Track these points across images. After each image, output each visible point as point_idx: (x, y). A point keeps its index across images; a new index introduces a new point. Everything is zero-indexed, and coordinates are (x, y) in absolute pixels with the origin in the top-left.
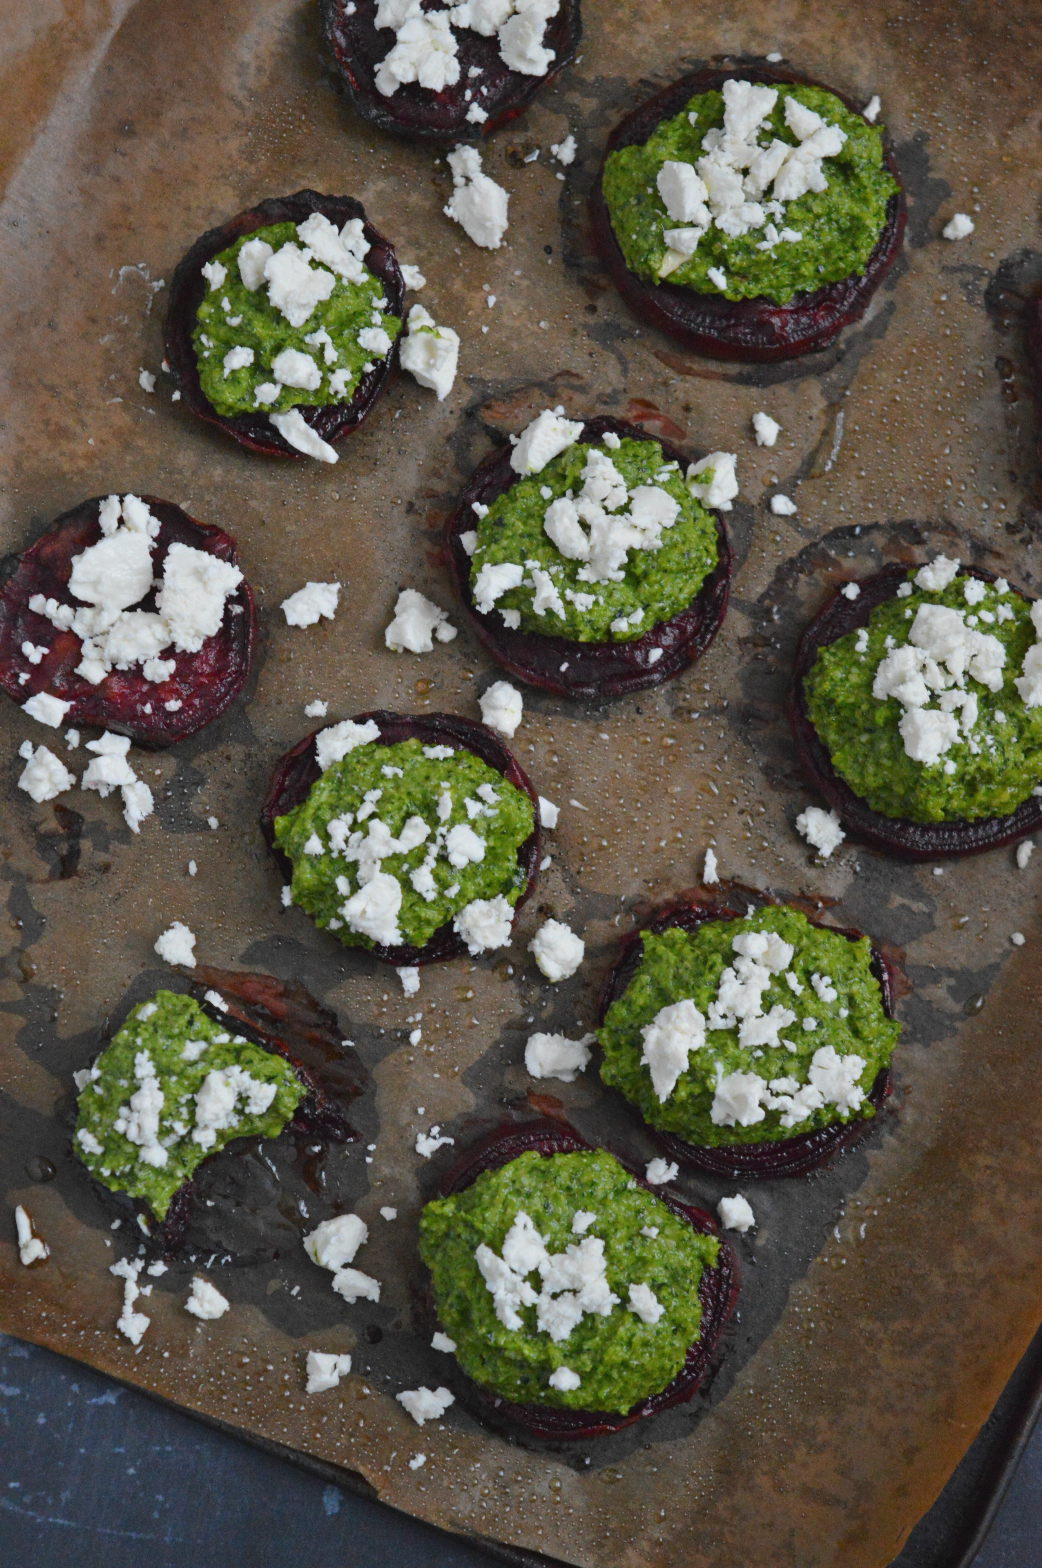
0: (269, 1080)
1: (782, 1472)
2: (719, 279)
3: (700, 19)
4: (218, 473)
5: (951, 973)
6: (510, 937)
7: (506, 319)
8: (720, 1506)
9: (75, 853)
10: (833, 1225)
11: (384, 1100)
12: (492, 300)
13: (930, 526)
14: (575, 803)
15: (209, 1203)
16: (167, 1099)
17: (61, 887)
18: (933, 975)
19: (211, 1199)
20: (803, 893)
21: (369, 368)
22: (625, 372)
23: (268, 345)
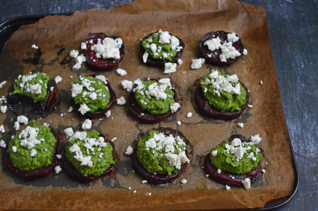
0: (42, 91)
1: (17, 197)
2: (206, 90)
3: (247, 80)
4: (134, 53)
5: (118, 182)
6: (84, 114)
7: (182, 76)
8: (7, 192)
9: (65, 63)
10: (65, 186)
11: (49, 116)
12: (184, 73)
13: (190, 144)
14: (113, 118)
15: (20, 103)
16: (31, 80)
17: (59, 64)
18: (116, 180)
19: (21, 103)
20: (118, 155)
21: (161, 58)
22: (186, 94)
23: (154, 42)
